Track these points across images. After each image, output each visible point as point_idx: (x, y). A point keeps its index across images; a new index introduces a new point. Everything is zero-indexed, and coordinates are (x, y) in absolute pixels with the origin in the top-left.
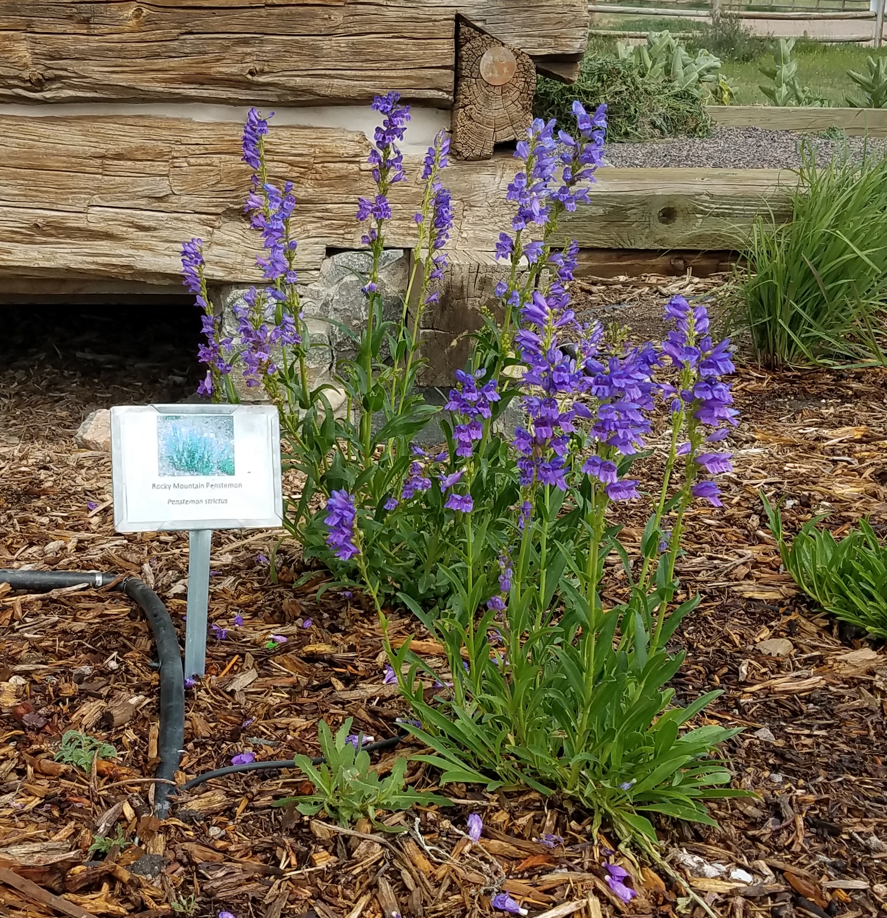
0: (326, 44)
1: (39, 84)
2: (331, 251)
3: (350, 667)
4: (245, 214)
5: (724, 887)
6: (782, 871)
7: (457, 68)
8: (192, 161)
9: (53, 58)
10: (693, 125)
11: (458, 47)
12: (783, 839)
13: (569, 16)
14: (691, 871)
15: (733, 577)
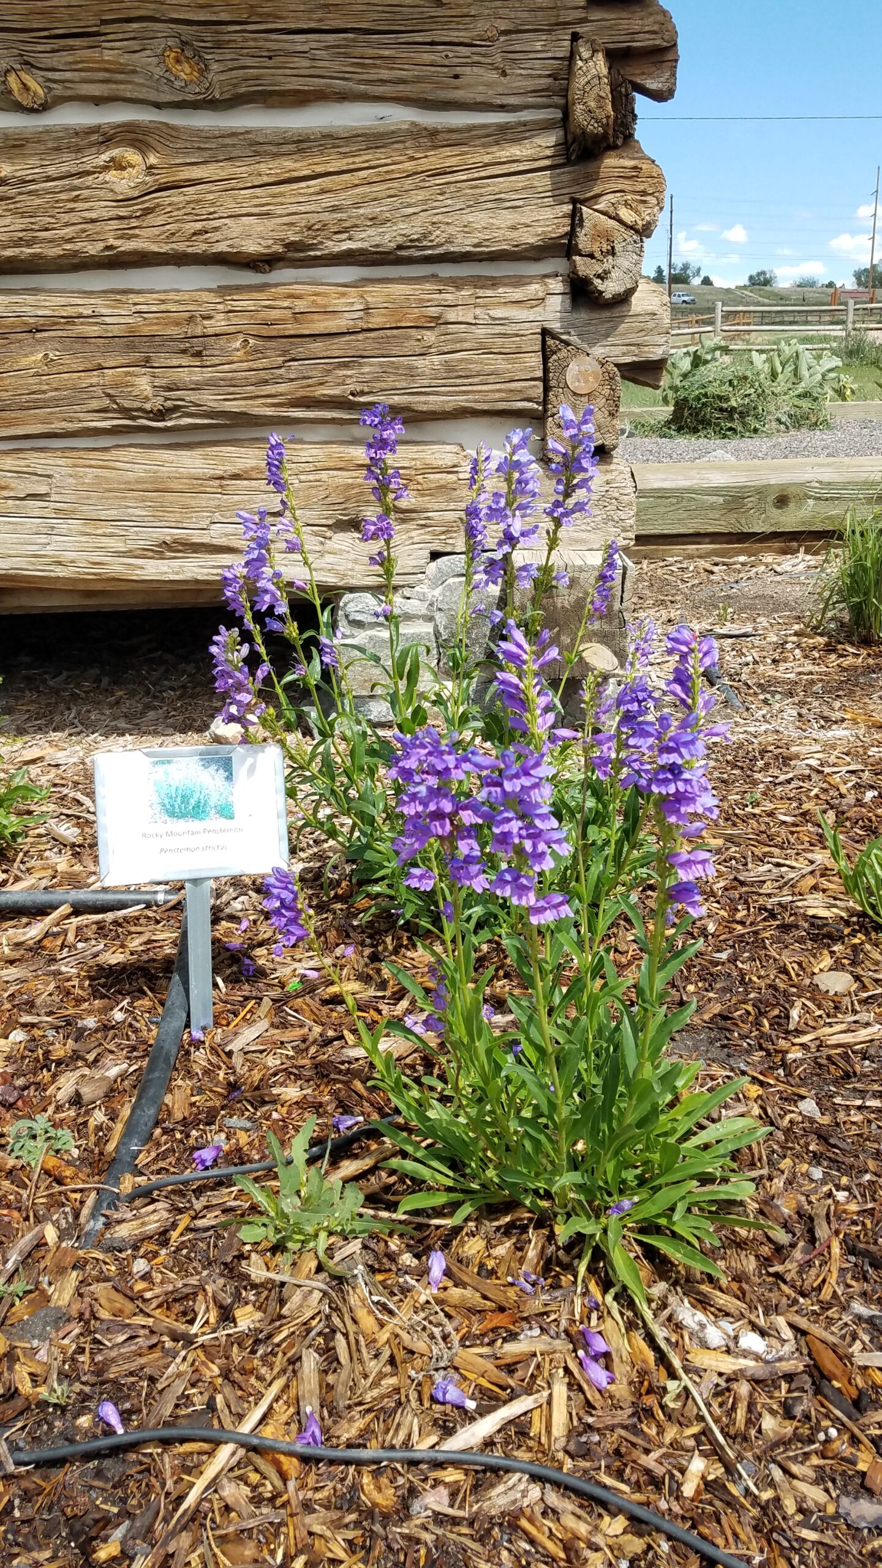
0: (419, 362)
1: (161, 414)
2: (435, 556)
3: (372, 1012)
4: (354, 525)
5: (729, 1364)
6: (804, 1333)
7: (545, 380)
8: (303, 477)
9: (170, 390)
10: (814, 420)
11: (545, 360)
12: (812, 1278)
13: (651, 325)
14: (691, 1334)
15: (797, 890)
